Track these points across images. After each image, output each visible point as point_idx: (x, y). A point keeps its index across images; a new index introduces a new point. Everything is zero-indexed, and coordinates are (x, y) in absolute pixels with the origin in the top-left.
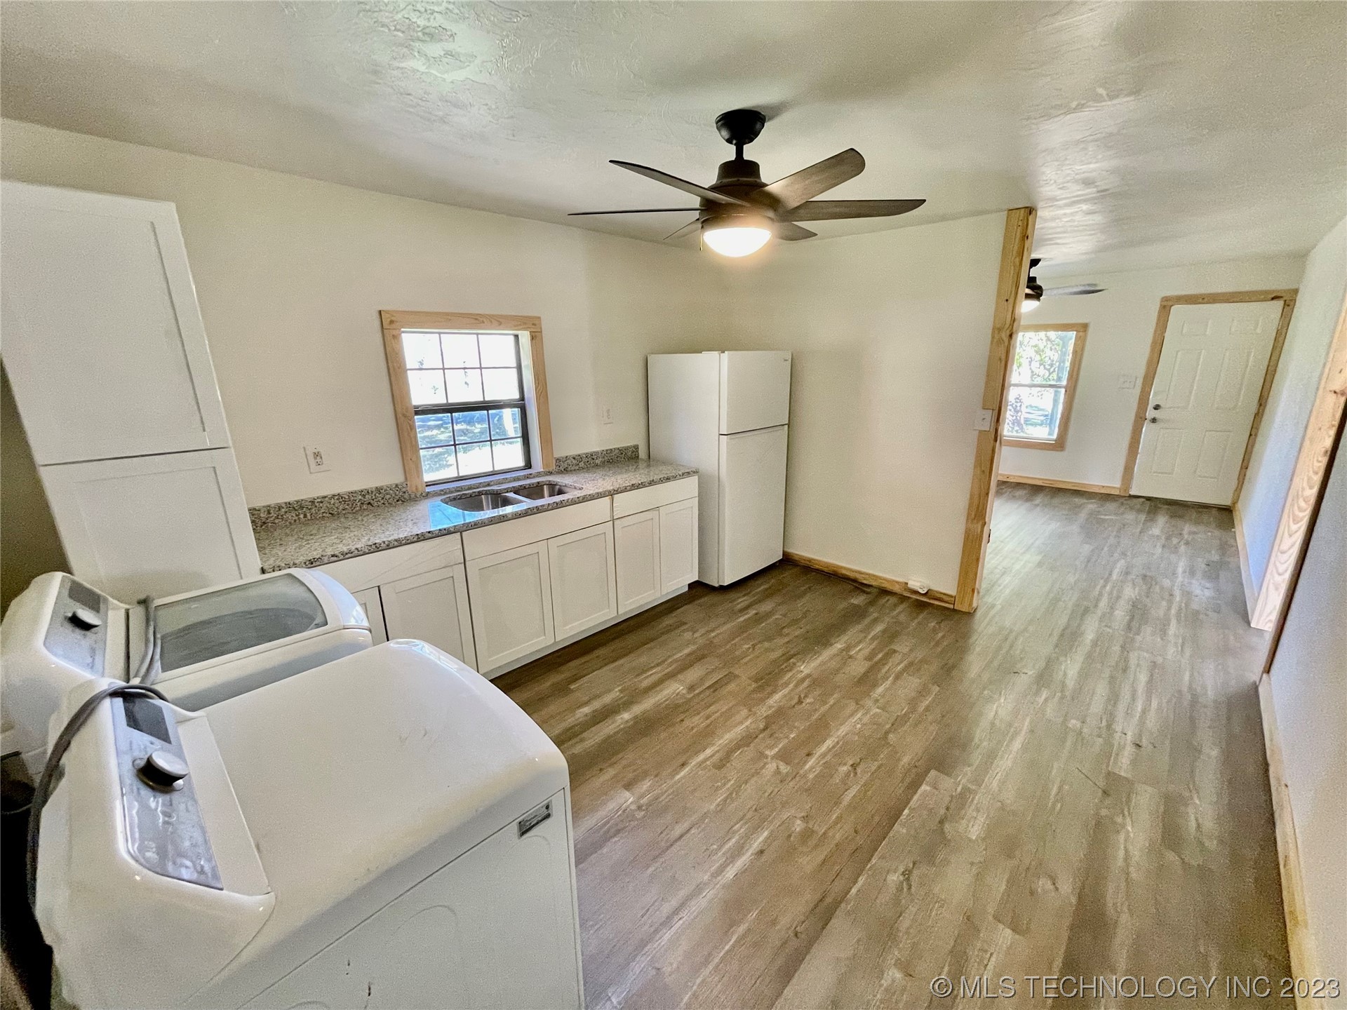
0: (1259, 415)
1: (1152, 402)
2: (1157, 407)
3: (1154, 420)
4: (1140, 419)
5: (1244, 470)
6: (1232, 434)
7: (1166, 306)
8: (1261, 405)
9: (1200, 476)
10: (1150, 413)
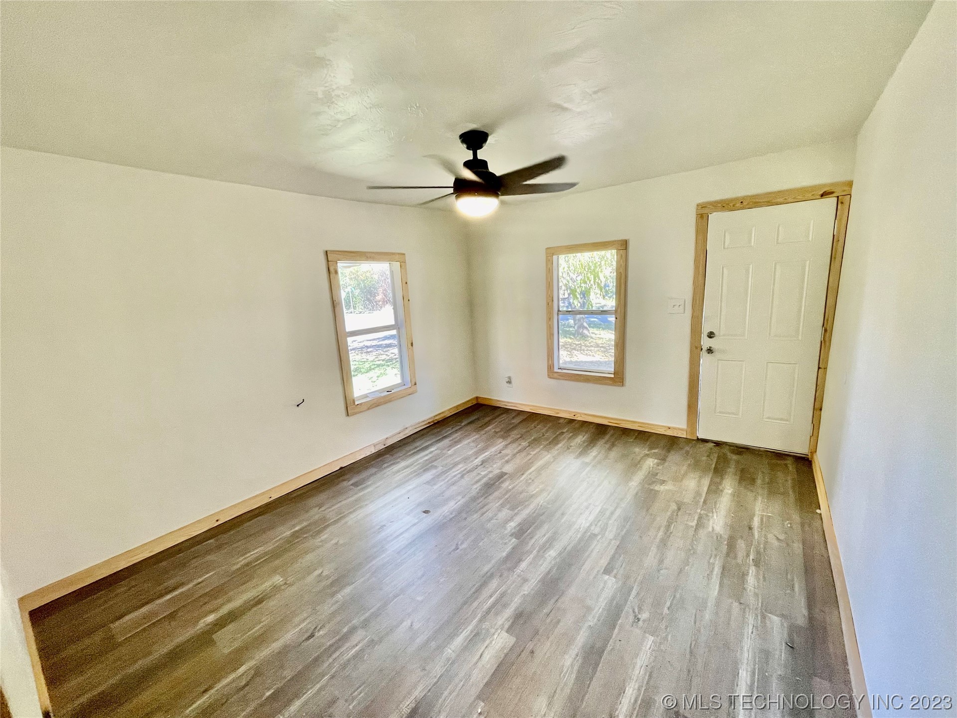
0: (825, 342)
1: (706, 330)
2: (711, 335)
3: (710, 351)
4: (696, 350)
5: (818, 411)
6: (797, 365)
7: (703, 216)
8: (826, 330)
9: (769, 418)
10: (706, 343)
